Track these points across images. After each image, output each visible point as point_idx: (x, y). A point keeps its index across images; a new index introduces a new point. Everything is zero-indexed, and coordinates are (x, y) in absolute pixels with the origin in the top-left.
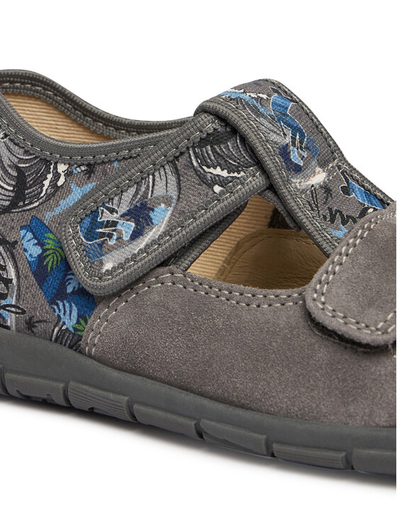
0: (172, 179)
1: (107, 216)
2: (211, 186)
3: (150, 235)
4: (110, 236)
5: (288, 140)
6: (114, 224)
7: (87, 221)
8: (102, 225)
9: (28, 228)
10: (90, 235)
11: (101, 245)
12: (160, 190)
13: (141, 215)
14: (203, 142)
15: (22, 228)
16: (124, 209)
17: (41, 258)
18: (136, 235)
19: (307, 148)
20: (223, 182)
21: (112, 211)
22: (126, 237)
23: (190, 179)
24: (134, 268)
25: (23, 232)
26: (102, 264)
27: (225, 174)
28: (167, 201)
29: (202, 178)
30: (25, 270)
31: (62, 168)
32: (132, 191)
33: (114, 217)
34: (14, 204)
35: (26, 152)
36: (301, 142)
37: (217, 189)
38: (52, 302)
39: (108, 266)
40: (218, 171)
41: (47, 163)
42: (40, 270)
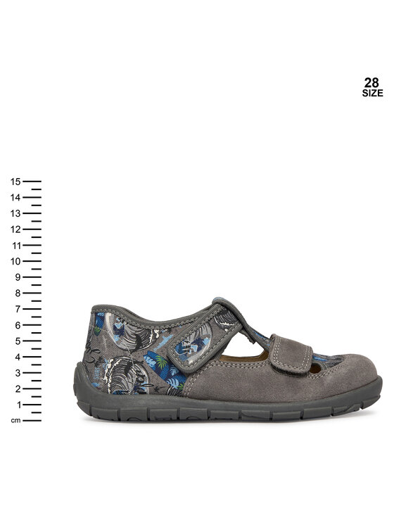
0: (209, 329)
1: (185, 344)
2: (224, 329)
4: (189, 351)
6: (189, 347)
7: (178, 347)
8: (184, 348)
9: (147, 355)
10: (180, 351)
11: (186, 355)
12: (204, 333)
13: (199, 342)
15: (144, 356)
16: (192, 341)
17: (156, 365)
18: (199, 349)
20: (228, 328)
21: (187, 342)
22: (195, 351)
25: (145, 357)
26: (188, 361)
27: (228, 324)
28: (208, 336)
29: (220, 327)
30: (150, 371)
31: (156, 331)
32: (194, 334)
33: (189, 344)
34: (137, 348)
35: (138, 328)
37: (226, 330)
38: (166, 380)
41: (149, 330)
42: (157, 369)
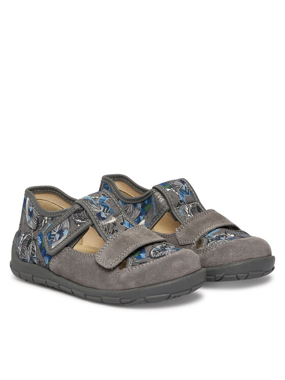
3: (63, 238)
5: (102, 210)
14: (75, 212)
19: (109, 212)
23: (73, 223)
24: (59, 247)
36: (107, 211)
39: (53, 247)
40: (79, 220)
